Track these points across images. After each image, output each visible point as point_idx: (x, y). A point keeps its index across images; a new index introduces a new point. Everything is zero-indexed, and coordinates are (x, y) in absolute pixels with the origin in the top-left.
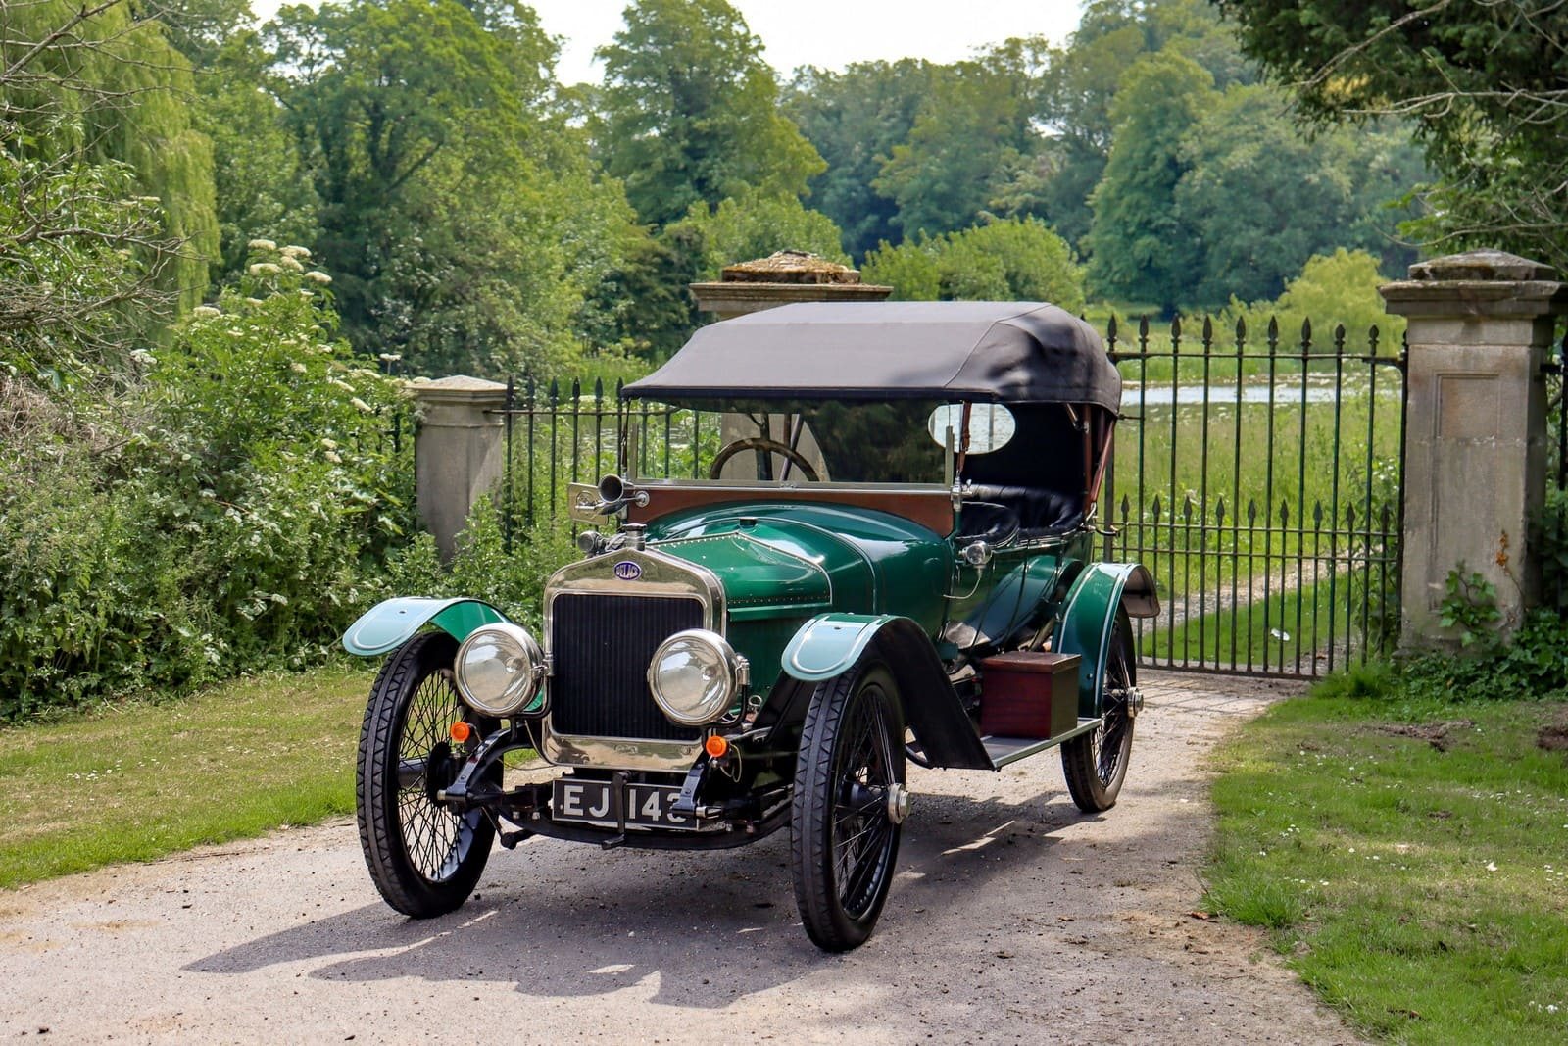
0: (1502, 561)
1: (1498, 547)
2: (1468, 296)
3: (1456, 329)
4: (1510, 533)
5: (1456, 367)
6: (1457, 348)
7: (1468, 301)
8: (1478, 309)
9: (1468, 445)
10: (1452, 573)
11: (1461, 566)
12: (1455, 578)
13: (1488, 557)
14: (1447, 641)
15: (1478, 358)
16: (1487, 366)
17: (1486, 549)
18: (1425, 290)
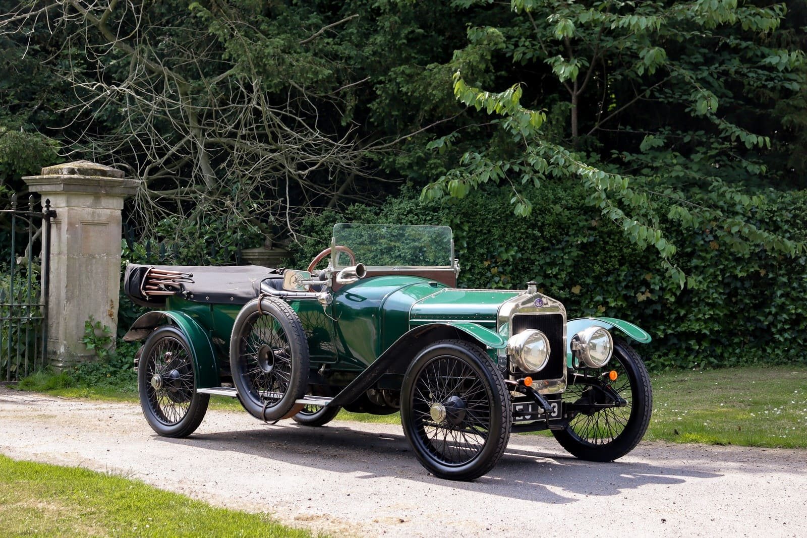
0: (111, 315)
1: (109, 308)
2: (102, 183)
3: (89, 200)
4: (113, 300)
5: (89, 219)
6: (90, 209)
7: (101, 187)
8: (106, 191)
9: (94, 258)
10: (87, 322)
11: (90, 317)
12: (88, 324)
13: (103, 313)
14: (86, 356)
15: (99, 215)
16: (103, 219)
17: (102, 309)
18: (85, 179)
